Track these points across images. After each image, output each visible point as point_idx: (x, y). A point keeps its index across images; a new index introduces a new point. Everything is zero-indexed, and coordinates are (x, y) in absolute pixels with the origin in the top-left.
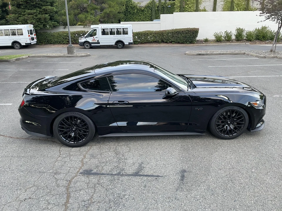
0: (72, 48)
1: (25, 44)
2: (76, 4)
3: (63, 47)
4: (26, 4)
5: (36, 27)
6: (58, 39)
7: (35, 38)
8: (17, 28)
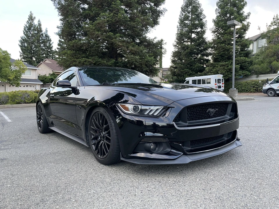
0: (233, 91)
2: (273, 52)
3: (248, 95)
4: (221, 57)
6: (246, 88)
7: (223, 87)
8: (207, 77)
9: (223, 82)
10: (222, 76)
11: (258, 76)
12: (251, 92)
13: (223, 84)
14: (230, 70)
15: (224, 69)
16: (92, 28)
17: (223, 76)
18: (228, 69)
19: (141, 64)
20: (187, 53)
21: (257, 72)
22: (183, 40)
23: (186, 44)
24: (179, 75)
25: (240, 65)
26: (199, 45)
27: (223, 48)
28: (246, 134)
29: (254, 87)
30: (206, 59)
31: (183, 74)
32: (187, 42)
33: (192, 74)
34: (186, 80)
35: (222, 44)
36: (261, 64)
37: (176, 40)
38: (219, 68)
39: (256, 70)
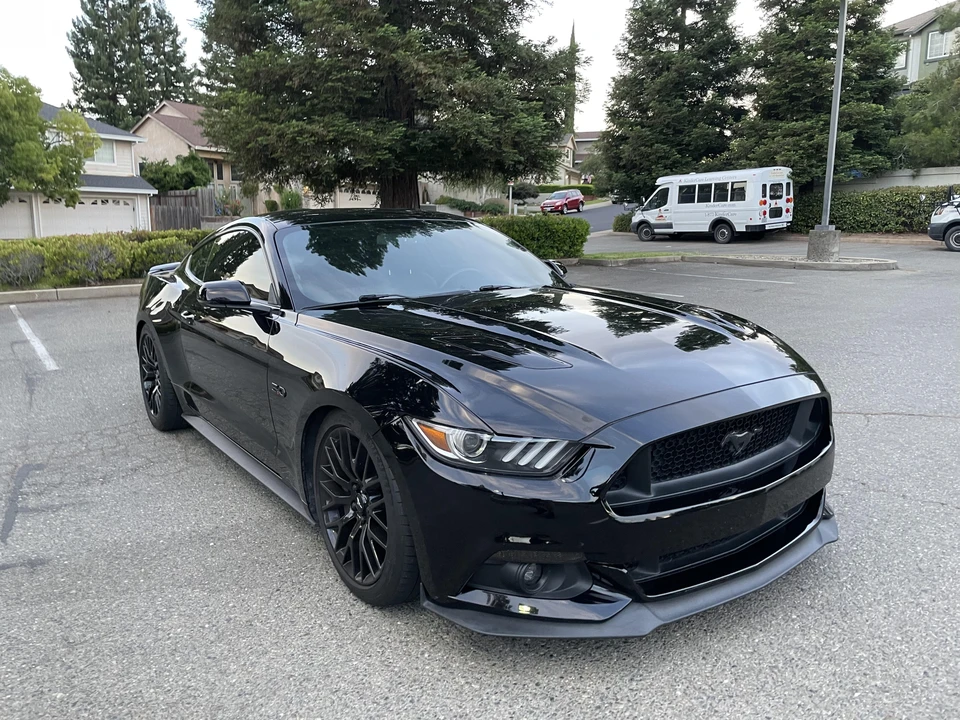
0: (825, 236)
1: (747, 227)
4: (790, 102)
5: (798, 175)
6: (870, 216)
7: (788, 211)
8: (733, 178)
9: (791, 196)
10: (787, 171)
11: (919, 171)
12: (889, 232)
13: (788, 201)
14: (817, 150)
15: (795, 148)
16: (321, 10)
17: (793, 174)
18: (810, 146)
19: (499, 142)
20: (666, 83)
21: (914, 158)
22: (653, 33)
23: (664, 49)
24: (635, 166)
25: (856, 130)
26: (712, 53)
27: (799, 69)
28: (857, 453)
29: (899, 214)
30: (733, 108)
31: (648, 163)
32: (667, 41)
33: (680, 162)
34: (659, 186)
35: (794, 54)
36: (934, 127)
37: (627, 35)
38: (778, 142)
39: (914, 151)
